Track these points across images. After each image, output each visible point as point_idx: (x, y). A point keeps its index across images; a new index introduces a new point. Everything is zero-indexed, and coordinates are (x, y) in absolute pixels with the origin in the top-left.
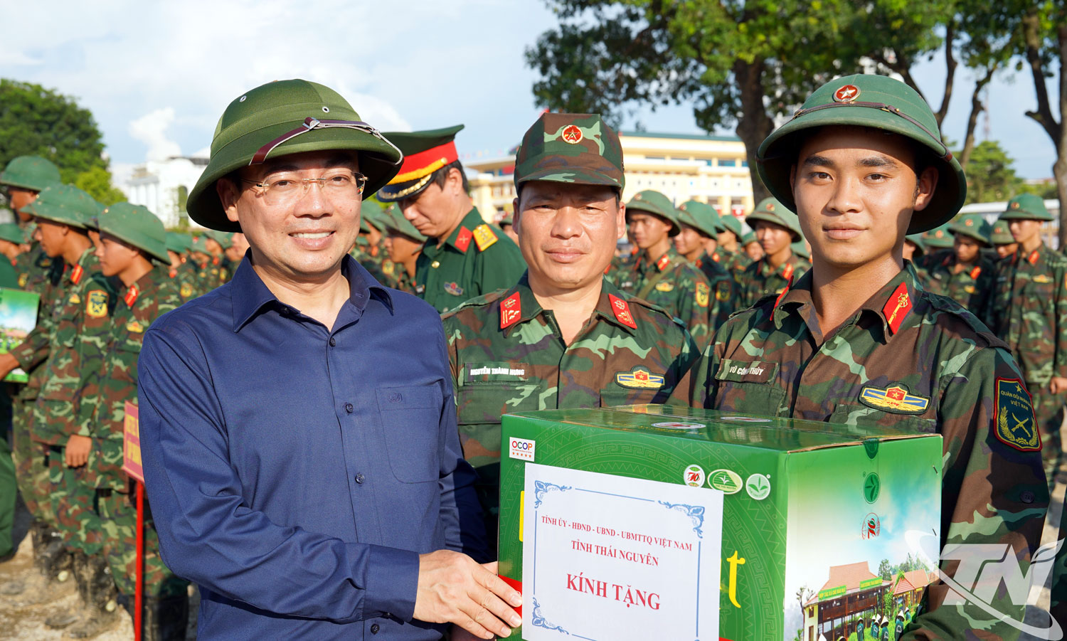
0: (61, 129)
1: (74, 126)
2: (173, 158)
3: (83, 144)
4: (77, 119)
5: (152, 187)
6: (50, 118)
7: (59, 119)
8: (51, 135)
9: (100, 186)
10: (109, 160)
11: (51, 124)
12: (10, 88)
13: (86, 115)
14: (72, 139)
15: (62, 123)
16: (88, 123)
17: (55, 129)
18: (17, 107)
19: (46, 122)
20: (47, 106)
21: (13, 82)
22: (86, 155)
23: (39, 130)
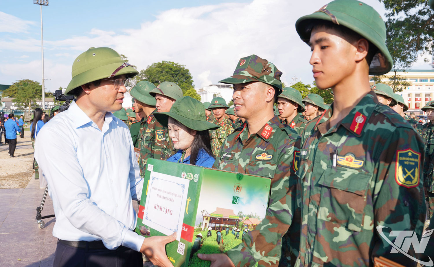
0: (180, 76)
1: (183, 75)
2: (211, 85)
3: (186, 81)
4: (184, 73)
5: (205, 95)
6: (177, 73)
7: (179, 73)
8: (177, 78)
9: (193, 94)
10: (194, 86)
11: (177, 75)
12: (165, 64)
13: (187, 71)
14: (183, 79)
15: (180, 74)
16: (188, 74)
17: (178, 77)
18: (167, 70)
19: (175, 74)
20: (176, 69)
21: (166, 61)
22: (187, 84)
23: (173, 77)
